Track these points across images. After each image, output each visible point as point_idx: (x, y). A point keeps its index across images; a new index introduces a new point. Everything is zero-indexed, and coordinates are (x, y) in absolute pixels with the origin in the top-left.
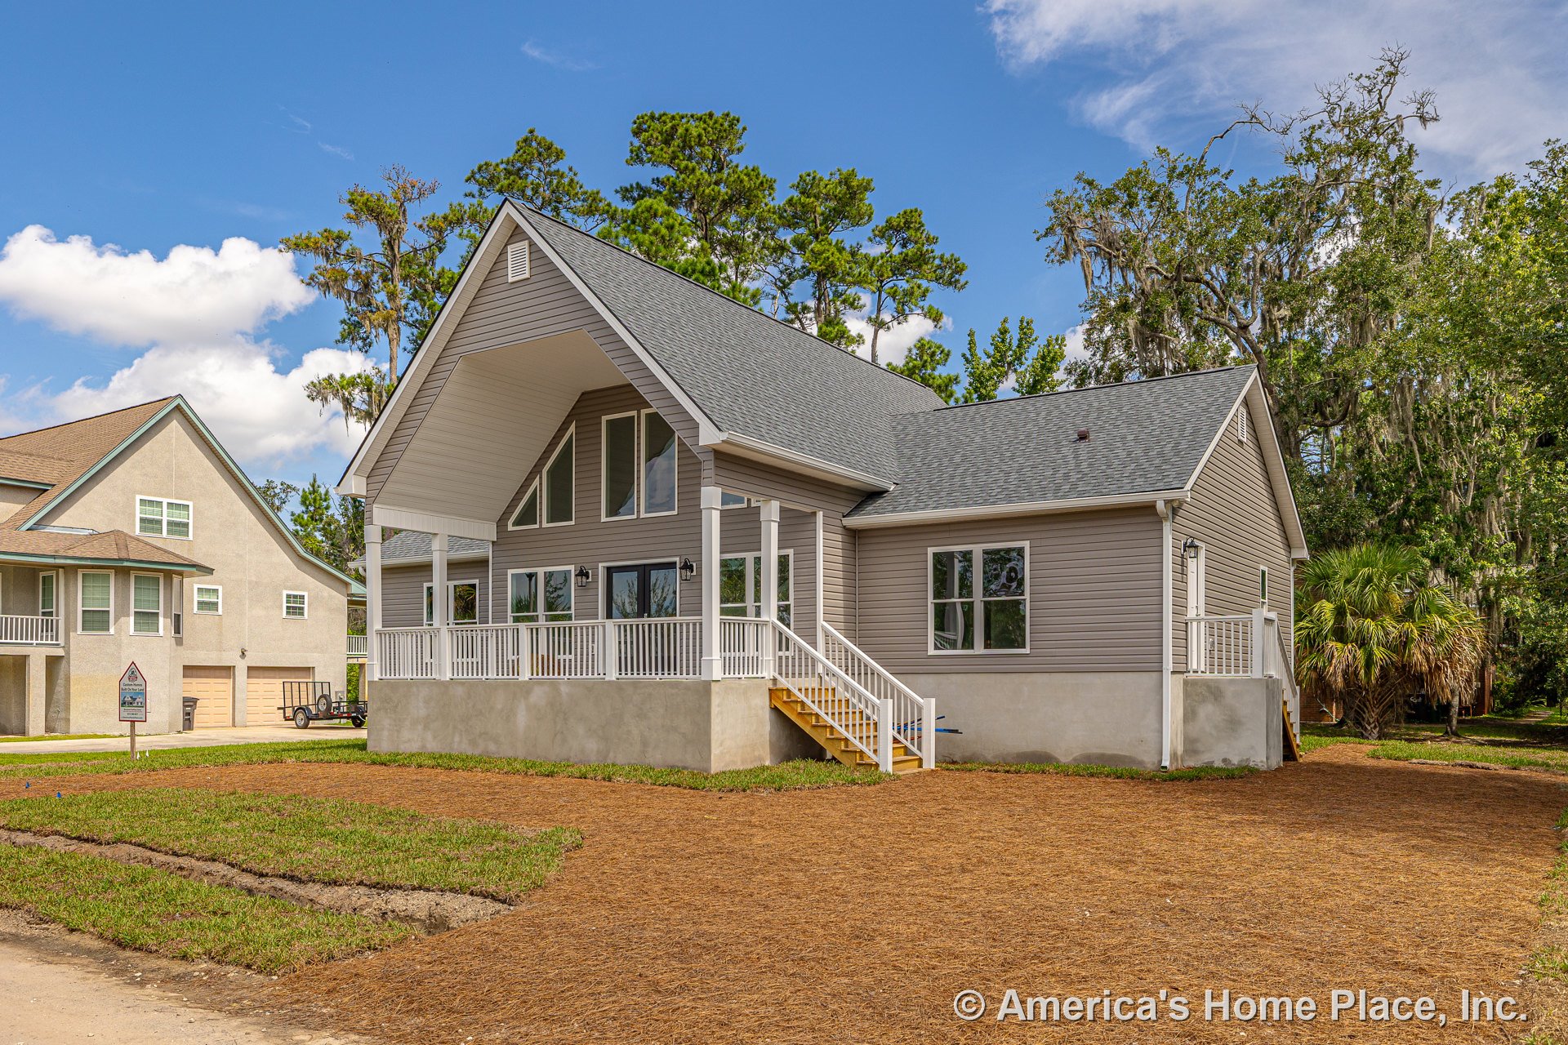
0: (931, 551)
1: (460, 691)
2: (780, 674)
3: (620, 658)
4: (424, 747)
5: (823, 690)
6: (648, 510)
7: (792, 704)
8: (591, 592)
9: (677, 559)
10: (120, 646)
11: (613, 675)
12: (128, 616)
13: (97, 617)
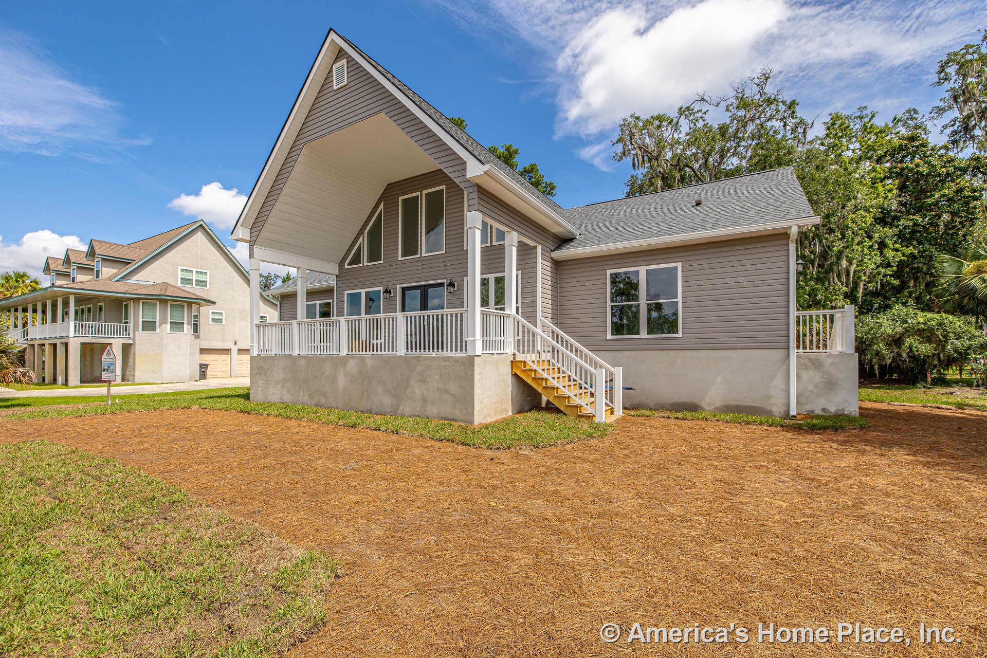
0: (609, 272)
1: (303, 362)
2: (519, 351)
3: (407, 342)
4: (281, 398)
5: (541, 362)
6: (427, 252)
7: (528, 372)
8: (393, 302)
9: (445, 281)
10: (162, 339)
11: (402, 351)
12: (167, 323)
13: (150, 324)
